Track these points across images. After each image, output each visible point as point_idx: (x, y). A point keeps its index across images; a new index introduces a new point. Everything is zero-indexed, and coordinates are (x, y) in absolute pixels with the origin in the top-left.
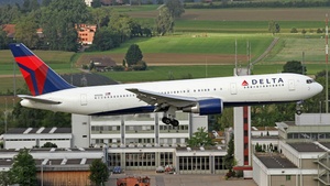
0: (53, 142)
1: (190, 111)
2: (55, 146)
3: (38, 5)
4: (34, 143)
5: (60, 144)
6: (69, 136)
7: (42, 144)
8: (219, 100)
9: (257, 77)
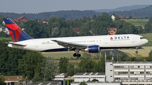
0: (96, 79)
1: (84, 51)
2: (98, 81)
3: (90, 19)
4: (88, 79)
5: (100, 80)
6: (104, 76)
7: (91, 80)
8: (97, 46)
9: (118, 36)
